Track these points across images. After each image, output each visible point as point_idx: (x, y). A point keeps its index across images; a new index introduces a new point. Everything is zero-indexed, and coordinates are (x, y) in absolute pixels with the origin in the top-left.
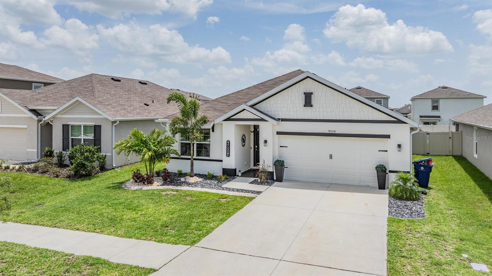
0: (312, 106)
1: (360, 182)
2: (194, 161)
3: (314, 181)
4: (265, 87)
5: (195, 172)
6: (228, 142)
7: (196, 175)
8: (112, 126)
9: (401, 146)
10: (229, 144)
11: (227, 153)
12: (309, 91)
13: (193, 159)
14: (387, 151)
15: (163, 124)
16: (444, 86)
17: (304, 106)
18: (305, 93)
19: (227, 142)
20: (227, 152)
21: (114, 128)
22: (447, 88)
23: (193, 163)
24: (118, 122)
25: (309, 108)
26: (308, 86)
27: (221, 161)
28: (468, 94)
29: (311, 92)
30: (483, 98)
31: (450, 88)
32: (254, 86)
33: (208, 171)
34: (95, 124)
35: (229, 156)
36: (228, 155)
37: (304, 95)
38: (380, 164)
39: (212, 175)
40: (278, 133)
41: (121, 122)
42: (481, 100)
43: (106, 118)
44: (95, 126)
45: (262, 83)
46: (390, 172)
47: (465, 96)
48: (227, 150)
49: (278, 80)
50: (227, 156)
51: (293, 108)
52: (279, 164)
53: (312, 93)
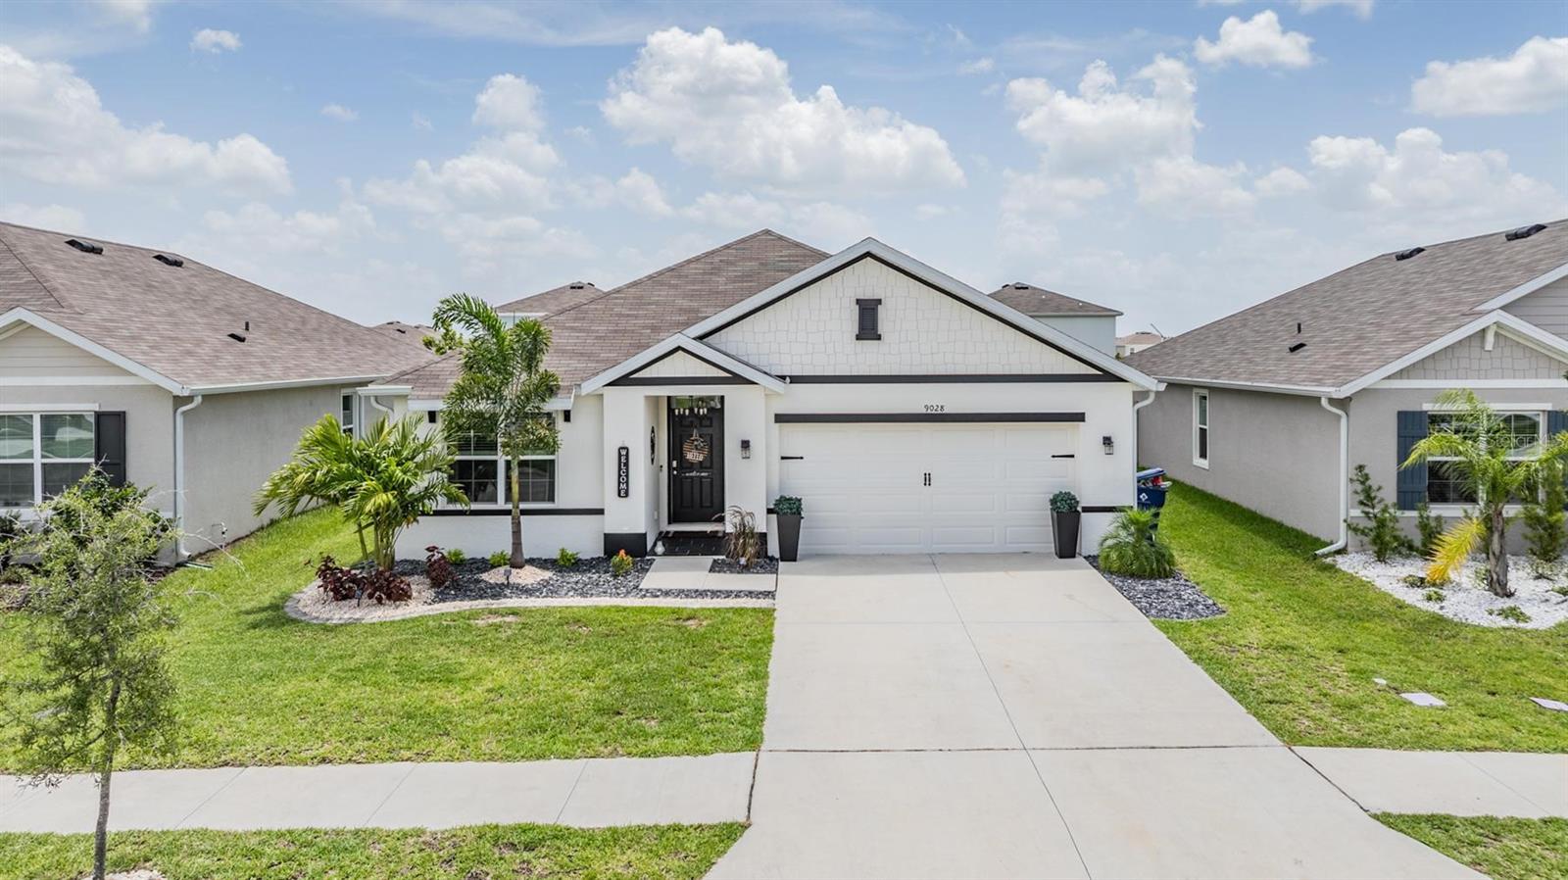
0: (879, 338)
1: (1006, 543)
2: (522, 517)
3: (881, 553)
4: (687, 283)
5: (527, 553)
6: (624, 452)
7: (531, 562)
8: (175, 412)
9: (1113, 440)
10: (627, 459)
11: (619, 486)
12: (868, 295)
13: (518, 511)
14: (1072, 456)
15: (377, 402)
16: (1018, 283)
17: (857, 339)
18: (858, 301)
19: (620, 453)
20: (619, 483)
21: (180, 420)
22: (1027, 288)
23: (519, 522)
24: (198, 400)
25: (869, 345)
26: (870, 281)
27: (601, 512)
28: (1081, 307)
29: (876, 298)
30: (1114, 316)
31: (1035, 289)
32: (650, 277)
33: (561, 547)
34: (97, 409)
35: (627, 494)
36: (623, 492)
37: (857, 307)
38: (1061, 492)
39: (574, 559)
40: (780, 418)
41: (210, 398)
42: (1112, 319)
43: (157, 386)
44: (99, 415)
45: (671, 269)
46: (1086, 510)
47: (1071, 310)
48: (620, 476)
49: (717, 259)
50: (619, 495)
51: (825, 343)
52: (791, 509)
53: (879, 301)
